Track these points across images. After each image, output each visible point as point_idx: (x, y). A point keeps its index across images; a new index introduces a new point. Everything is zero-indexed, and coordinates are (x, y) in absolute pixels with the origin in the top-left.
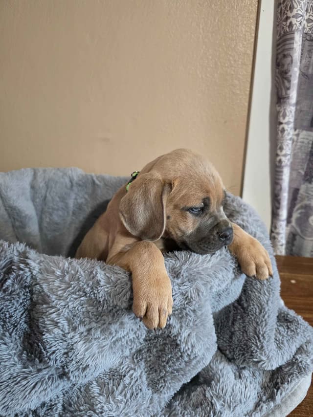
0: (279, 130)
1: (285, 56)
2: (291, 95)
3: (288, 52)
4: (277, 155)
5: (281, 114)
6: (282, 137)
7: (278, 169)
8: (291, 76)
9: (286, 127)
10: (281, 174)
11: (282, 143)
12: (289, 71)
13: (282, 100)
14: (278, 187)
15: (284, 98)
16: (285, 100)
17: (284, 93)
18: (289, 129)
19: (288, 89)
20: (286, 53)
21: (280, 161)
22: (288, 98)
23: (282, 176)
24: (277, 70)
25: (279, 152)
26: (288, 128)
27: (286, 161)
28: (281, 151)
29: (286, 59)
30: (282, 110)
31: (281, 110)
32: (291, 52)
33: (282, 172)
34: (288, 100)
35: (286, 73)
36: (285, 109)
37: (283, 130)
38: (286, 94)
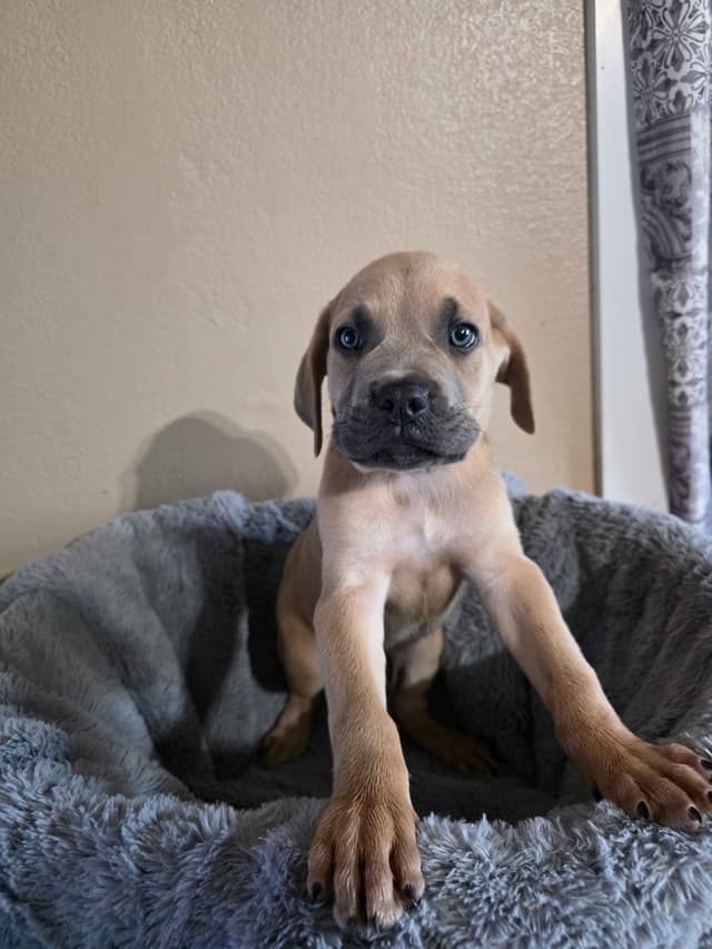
0: (672, 330)
1: (671, 168)
2: (693, 252)
3: (679, 158)
4: (674, 384)
5: (676, 295)
6: (683, 344)
7: (679, 414)
8: (690, 210)
9: (689, 321)
10: (686, 423)
11: (683, 358)
12: (686, 200)
13: (674, 265)
14: (682, 452)
15: (679, 260)
16: (681, 264)
17: (677, 249)
18: (696, 326)
19: (687, 238)
20: (674, 160)
21: (683, 397)
22: (689, 258)
23: (689, 426)
24: (648, 199)
25: (677, 377)
26: (695, 322)
27: (696, 395)
28: (683, 375)
29: (674, 174)
30: (677, 286)
31: (673, 287)
32: (685, 158)
33: (688, 419)
34: (688, 264)
35: (679, 204)
36: (683, 284)
37: (684, 330)
38: (684, 250)
